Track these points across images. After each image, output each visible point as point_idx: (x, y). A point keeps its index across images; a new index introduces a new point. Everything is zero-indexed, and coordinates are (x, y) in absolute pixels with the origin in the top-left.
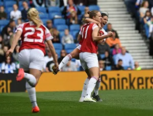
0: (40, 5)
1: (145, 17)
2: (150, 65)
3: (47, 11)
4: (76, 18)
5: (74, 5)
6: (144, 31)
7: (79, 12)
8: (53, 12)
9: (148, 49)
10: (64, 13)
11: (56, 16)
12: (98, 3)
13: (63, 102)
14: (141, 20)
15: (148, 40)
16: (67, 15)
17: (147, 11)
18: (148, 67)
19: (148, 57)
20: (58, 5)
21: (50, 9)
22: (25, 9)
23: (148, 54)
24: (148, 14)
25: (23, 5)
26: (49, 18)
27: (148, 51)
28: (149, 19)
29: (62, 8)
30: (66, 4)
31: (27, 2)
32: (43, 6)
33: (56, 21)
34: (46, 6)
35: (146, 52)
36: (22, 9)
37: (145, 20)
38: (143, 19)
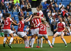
0: (10, 11)
1: (50, 16)
2: (51, 34)
3: (13, 14)
4: (24, 16)
5: (23, 11)
6: (49, 21)
7: (24, 14)
8: (15, 14)
9: (51, 28)
10: (19, 14)
11: (16, 16)
12: (32, 11)
13: (18, 48)
14: (48, 17)
15: (51, 25)
16: (20, 15)
17: (50, 14)
18: (51, 35)
19: (51, 31)
20: (17, 11)
21: (14, 13)
22: (4, 13)
23: (51, 30)
24: (51, 15)
25: (3, 11)
26: (13, 16)
27: (51, 29)
28: (51, 17)
29: (18, 13)
30: (20, 11)
31: (5, 10)
32: (11, 11)
33: (16, 18)
34: (12, 12)
35: (50, 29)
36: (3, 13)
37: (50, 17)
38: (49, 17)
